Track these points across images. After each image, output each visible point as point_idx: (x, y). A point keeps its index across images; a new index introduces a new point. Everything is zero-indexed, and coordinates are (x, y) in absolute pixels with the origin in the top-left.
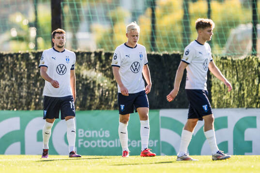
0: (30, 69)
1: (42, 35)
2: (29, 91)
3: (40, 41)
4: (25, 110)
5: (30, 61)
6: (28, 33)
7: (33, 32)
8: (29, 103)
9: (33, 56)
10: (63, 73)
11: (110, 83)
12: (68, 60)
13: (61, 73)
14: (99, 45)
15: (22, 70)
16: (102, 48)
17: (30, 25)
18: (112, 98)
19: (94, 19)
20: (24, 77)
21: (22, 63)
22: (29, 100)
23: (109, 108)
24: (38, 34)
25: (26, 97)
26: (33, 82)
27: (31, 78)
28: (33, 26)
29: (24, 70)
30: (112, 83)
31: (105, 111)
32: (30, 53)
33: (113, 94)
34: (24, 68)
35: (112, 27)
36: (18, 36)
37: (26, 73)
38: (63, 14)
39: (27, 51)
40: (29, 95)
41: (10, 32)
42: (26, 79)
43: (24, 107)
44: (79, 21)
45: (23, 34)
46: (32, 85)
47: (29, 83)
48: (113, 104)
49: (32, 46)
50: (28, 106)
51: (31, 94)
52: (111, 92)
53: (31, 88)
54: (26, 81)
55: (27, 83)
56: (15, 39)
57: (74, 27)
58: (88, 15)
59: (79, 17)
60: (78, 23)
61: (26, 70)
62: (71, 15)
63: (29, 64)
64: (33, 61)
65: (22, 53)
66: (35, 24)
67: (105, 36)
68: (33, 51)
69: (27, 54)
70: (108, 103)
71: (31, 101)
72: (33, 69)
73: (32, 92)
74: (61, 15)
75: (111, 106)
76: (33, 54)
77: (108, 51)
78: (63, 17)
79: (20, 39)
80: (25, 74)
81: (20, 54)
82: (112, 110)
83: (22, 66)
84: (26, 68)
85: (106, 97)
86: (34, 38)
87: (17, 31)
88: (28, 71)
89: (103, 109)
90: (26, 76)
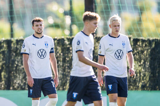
0: (66, 53)
1: (77, 22)
2: (65, 73)
3: (75, 28)
4: (61, 90)
5: (65, 46)
6: (63, 21)
7: (68, 20)
8: (64, 83)
9: (68, 41)
10: (43, 56)
11: (138, 66)
12: (46, 45)
13: (42, 57)
14: (128, 32)
15: (58, 54)
16: (130, 34)
17: (65, 14)
18: (140, 79)
19: (124, 8)
20: (60, 61)
21: (58, 47)
22: (64, 82)
23: (137, 88)
24: (73, 22)
25: (62, 78)
26: (68, 65)
27: (66, 61)
28: (68, 15)
29: (60, 54)
30: (140, 66)
31: (133, 91)
32: (65, 39)
33: (140, 76)
34: (60, 52)
35: (140, 15)
36: (55, 23)
37: (62, 56)
38: (95, 3)
39: (63, 37)
40: (65, 77)
41: (47, 20)
42: (62, 63)
43: (60, 87)
44: (110, 10)
45: (59, 22)
46: (67, 67)
47: (64, 66)
48: (140, 85)
49: (67, 32)
50: (64, 86)
51: (67, 76)
52: (138, 75)
53: (66, 70)
54: (61, 65)
55: (63, 66)
56: (51, 26)
57: (105, 15)
58: (118, 5)
59: (110, 6)
60: (109, 12)
61: (62, 54)
62: (103, 5)
63: (64, 48)
64: (68, 46)
65: (58, 39)
66: (70, 13)
67: (134, 24)
68: (68, 37)
69: (63, 40)
70: (136, 84)
71: (66, 82)
72: (68, 54)
73: (67, 74)
74: (94, 4)
75: (138, 87)
76: (68, 39)
77: (136, 37)
78: (95, 6)
79: (56, 26)
80: (60, 57)
81: (56, 39)
82: (140, 90)
83: (58, 51)
84: (61, 52)
85: (134, 79)
86: (69, 25)
87: (53, 19)
88: (63, 55)
89: (132, 90)
90: (61, 59)
